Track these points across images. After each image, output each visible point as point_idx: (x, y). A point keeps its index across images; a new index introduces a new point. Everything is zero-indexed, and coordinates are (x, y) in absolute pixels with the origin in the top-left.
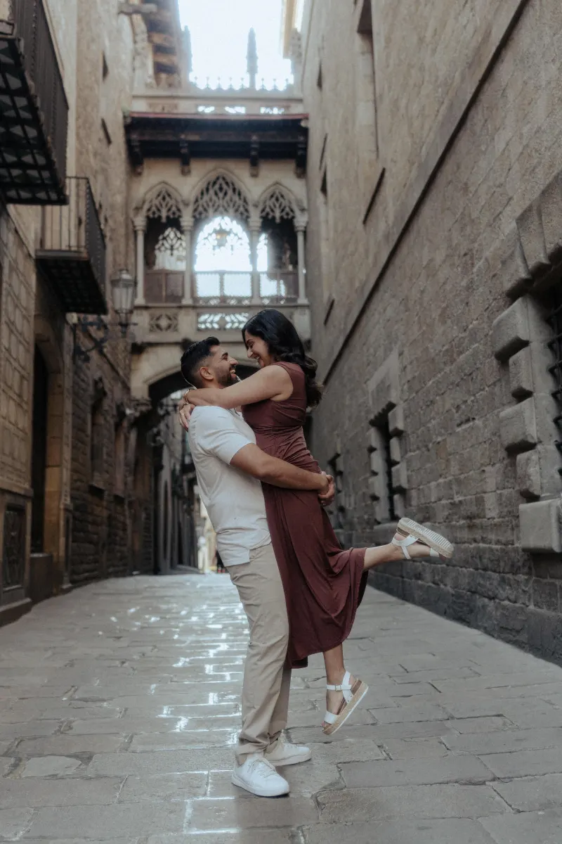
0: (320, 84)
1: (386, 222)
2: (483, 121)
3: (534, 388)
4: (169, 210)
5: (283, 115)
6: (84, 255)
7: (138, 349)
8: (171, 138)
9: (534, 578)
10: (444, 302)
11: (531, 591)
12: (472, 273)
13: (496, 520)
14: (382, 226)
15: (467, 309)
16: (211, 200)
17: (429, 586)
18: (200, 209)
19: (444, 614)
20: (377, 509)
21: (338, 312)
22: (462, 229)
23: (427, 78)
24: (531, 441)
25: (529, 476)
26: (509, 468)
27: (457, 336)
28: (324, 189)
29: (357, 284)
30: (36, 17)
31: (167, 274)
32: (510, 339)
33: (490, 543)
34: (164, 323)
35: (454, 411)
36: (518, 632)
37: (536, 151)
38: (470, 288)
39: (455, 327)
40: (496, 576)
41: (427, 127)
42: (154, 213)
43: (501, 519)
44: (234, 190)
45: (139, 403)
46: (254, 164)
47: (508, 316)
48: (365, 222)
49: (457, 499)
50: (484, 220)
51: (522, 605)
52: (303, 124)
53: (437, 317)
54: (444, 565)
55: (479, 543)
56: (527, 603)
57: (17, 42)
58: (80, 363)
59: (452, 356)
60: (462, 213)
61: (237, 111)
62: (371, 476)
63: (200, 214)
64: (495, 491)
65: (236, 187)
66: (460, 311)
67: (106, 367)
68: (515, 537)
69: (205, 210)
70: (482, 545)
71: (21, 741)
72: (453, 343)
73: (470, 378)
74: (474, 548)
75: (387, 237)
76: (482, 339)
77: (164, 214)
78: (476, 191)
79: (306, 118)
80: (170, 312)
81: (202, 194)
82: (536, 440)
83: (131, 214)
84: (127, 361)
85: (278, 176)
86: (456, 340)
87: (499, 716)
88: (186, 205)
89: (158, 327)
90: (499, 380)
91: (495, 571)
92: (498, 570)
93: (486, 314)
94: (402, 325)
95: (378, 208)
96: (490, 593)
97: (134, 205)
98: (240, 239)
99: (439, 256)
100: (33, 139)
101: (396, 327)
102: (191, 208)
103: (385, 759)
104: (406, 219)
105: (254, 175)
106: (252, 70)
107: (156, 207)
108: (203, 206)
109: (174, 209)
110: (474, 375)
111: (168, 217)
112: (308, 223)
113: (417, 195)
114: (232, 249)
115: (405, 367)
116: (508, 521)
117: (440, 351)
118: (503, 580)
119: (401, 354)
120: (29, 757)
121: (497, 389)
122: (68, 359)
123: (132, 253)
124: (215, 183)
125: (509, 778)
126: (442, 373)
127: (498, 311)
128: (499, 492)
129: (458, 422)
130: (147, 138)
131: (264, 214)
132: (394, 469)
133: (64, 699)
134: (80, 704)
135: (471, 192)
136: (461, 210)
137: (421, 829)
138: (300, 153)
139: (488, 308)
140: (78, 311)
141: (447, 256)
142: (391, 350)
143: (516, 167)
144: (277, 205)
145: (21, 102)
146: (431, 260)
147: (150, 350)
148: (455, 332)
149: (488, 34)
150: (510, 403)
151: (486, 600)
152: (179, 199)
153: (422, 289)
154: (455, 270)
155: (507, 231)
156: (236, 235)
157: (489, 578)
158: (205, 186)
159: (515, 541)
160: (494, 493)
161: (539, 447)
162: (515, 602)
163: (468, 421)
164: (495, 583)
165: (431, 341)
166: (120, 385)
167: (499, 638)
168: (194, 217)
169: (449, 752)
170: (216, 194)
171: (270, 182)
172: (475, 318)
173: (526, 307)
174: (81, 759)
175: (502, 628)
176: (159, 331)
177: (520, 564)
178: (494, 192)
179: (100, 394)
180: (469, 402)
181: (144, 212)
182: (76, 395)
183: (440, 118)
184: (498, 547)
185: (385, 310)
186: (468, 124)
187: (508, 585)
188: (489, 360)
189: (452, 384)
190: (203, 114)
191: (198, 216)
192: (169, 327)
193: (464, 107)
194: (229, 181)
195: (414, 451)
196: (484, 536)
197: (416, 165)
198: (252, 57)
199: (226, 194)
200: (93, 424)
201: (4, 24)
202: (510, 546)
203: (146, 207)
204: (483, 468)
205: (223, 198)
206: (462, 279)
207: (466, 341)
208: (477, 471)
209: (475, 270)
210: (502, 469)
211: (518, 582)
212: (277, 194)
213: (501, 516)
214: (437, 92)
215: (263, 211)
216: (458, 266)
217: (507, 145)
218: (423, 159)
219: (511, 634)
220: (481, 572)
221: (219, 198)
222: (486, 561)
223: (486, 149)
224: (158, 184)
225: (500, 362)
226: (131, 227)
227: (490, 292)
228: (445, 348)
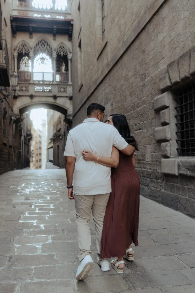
0: (79, 9)
1: (107, 60)
2: (153, 29)
3: (170, 122)
5: (64, 19)
6: (5, 67)
7: (15, 97)
8: (26, 25)
9: (165, 182)
10: (132, 89)
11: (163, 186)
12: (145, 81)
13: (150, 162)
14: (105, 61)
15: (142, 93)
16: (40, 47)
18: (36, 50)
21: (84, 89)
22: (141, 65)
23: (128, 11)
24: (168, 139)
25: (167, 151)
26: (157, 147)
27: (136, 102)
28: (80, 46)
29: (93, 80)
31: (24, 72)
32: (161, 105)
33: (147, 169)
34: (24, 89)
35: (134, 126)
36: (157, 197)
37: (177, 42)
38: (144, 86)
39: (136, 98)
41: (127, 29)
42: (20, 51)
43: (152, 162)
44: (47, 44)
45: (16, 115)
46: (54, 36)
47: (161, 98)
48: (98, 59)
50: (151, 64)
51: (159, 190)
52: (71, 23)
53: (128, 95)
55: (142, 168)
56: (161, 189)
59: (134, 108)
60: (141, 60)
61: (48, 17)
63: (36, 52)
64: (150, 153)
66: (139, 93)
67: (7, 103)
68: (158, 169)
69: (38, 51)
70: (143, 169)
72: (135, 104)
73: (142, 116)
74: (140, 170)
75: (108, 65)
76: (148, 104)
78: (148, 53)
79: (73, 20)
80: (26, 85)
81: (37, 45)
82: (170, 139)
83: (13, 51)
84: (12, 101)
85: (62, 40)
86: (136, 103)
87: (165, 229)
88: (31, 49)
89: (22, 90)
90: (155, 118)
91: (148, 178)
92: (150, 178)
93: (150, 96)
94: (113, 95)
95: (104, 55)
96: (146, 184)
97: (13, 48)
98: (48, 61)
99: (130, 74)
101: (110, 96)
102: (33, 50)
104: (116, 60)
105: (54, 40)
106: (54, 2)
108: (37, 49)
109: (27, 50)
110: (144, 115)
111: (25, 53)
112: (72, 57)
113: (122, 52)
114: (46, 64)
115: (113, 110)
116: (155, 163)
117: (129, 106)
118: (152, 181)
119: (112, 105)
121: (153, 121)
123: (13, 65)
124: (41, 42)
126: (130, 113)
127: (155, 95)
128: (152, 153)
129: (136, 129)
130: (18, 25)
131: (57, 53)
135: (146, 53)
136: (141, 59)
138: (70, 33)
139: (151, 94)
141: (134, 74)
142: (107, 103)
143: (167, 47)
144: (62, 50)
146: (127, 75)
147: (19, 97)
148: (136, 100)
150: (159, 126)
151: (144, 186)
152: (29, 46)
153: (122, 84)
154: (137, 79)
155: (162, 68)
156: (47, 60)
157: (146, 180)
158: (38, 42)
159: (158, 170)
160: (149, 154)
161: (170, 141)
162: (156, 188)
163: (140, 129)
165: (125, 102)
166: (10, 109)
167: (148, 198)
168: (34, 53)
170: (41, 45)
171: (60, 42)
172: (145, 96)
173: (169, 95)
175: (150, 195)
177: (160, 177)
178: (157, 54)
179: (5, 113)
180: (141, 123)
181: (17, 51)
183: (133, 26)
184: (150, 171)
185: (105, 90)
186: (146, 29)
187: (154, 183)
188: (150, 111)
189: (133, 117)
190: (37, 17)
191: (35, 53)
192: (26, 90)
193: (145, 24)
194: (45, 41)
196: (145, 166)
197: (122, 41)
199: (45, 46)
200: (4, 123)
202: (155, 171)
203: (18, 49)
204: (145, 145)
206: (140, 83)
207: (141, 103)
208: (143, 146)
209: (146, 80)
210: (154, 147)
211: (158, 182)
212: (62, 47)
213: (152, 161)
214: (133, 17)
215: (57, 52)
216: (139, 78)
217: (164, 38)
218: (125, 40)
219: (154, 198)
220: (143, 177)
221: (42, 47)
222: (145, 174)
223: (154, 39)
224: (22, 41)
225: (156, 112)
226: (13, 56)
227: (153, 88)
228: (131, 105)
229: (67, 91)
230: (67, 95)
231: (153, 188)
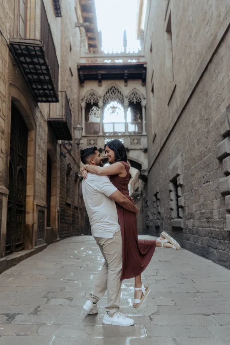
0: (151, 50)
1: (177, 105)
2: (214, 69)
4: (94, 100)
5: (137, 62)
6: (64, 120)
8: (95, 73)
10: (198, 137)
12: (209, 127)
13: (217, 220)
14: (175, 107)
15: (207, 140)
16: (109, 95)
17: (192, 243)
18: (106, 99)
19: (198, 254)
20: (173, 213)
21: (158, 139)
22: (205, 110)
23: (192, 51)
25: (229, 204)
26: (223, 201)
28: (153, 91)
29: (165, 128)
30: (48, 37)
31: (93, 124)
32: (223, 153)
33: (215, 228)
34: (92, 142)
35: (202, 178)
36: (225, 262)
38: (208, 132)
39: (203, 147)
40: (217, 240)
41: (192, 70)
42: (88, 101)
43: (219, 220)
44: (118, 92)
46: (126, 81)
47: (223, 144)
48: (168, 104)
49: (203, 211)
50: (214, 107)
51: (227, 252)
52: (145, 66)
53: (196, 143)
54: (198, 236)
55: (211, 228)
56: (229, 251)
57: (43, 48)
58: (62, 158)
59: (202, 157)
60: (206, 104)
61: (119, 62)
62: (170, 201)
63: (106, 101)
64: (217, 209)
65: (119, 90)
66: (204, 141)
67: (72, 159)
69: (108, 99)
70: (212, 229)
71: (49, 293)
73: (208, 166)
74: (209, 230)
75: (177, 111)
76: (213, 152)
77: (92, 101)
78: (211, 96)
79: (146, 63)
80: (95, 138)
81: (106, 93)
83: (80, 101)
85: (135, 86)
86: (203, 152)
87: (216, 292)
88: (100, 98)
89: (90, 144)
90: (219, 168)
91: (217, 239)
92: (218, 238)
93: (214, 142)
94: (183, 145)
95: (173, 100)
96: (215, 247)
97: (81, 98)
98: (120, 110)
99: (197, 120)
100: (48, 80)
101: (180, 146)
102: (102, 99)
103: (174, 305)
104: (184, 104)
105: (126, 86)
106: (125, 45)
107: (89, 99)
108: (107, 98)
109: (96, 99)
110: (210, 165)
111: (94, 103)
112: (146, 104)
113: (188, 96)
115: (183, 161)
116: (222, 221)
117: (197, 155)
118: (220, 242)
119: (182, 155)
120: (52, 298)
121: (218, 171)
122: (58, 157)
123: (80, 116)
124: (111, 89)
125: (219, 314)
126: (198, 164)
127: (219, 141)
128: (218, 209)
129: (204, 182)
130: (86, 73)
131: (130, 100)
132: (179, 199)
133: (62, 279)
134: (67, 281)
136: (205, 102)
137: (187, 329)
138: (144, 77)
139: (215, 140)
140: (62, 139)
141: (200, 119)
142: (178, 154)
143: (226, 87)
144: (135, 97)
145: (44, 67)
146: (194, 121)
148: (203, 149)
149: (216, 37)
150: (223, 177)
151: (213, 249)
152: (98, 96)
153: (190, 131)
154: (203, 125)
155: (223, 112)
156: (119, 108)
157: (215, 241)
158: (107, 90)
159: (224, 228)
160: (217, 210)
162: (224, 251)
163: (207, 182)
164: (217, 243)
165: (194, 151)
166: (76, 166)
167: (218, 263)
168: (103, 102)
169: (197, 304)
170: (112, 93)
171: (132, 88)
172: (210, 143)
173: (229, 141)
174: (69, 300)
175: (219, 260)
177: (226, 236)
178: (218, 97)
179: (70, 169)
180: (208, 175)
181: (85, 101)
182: (61, 170)
183: (197, 67)
184: (218, 230)
185: (176, 139)
186: (208, 70)
187: (222, 244)
188: (215, 160)
189: (201, 168)
190: (106, 63)
191: (105, 102)
192: (94, 143)
193: (207, 63)
194: (116, 87)
195: (187, 192)
196: (213, 225)
197: (188, 84)
198: (125, 41)
199: (115, 93)
200: (67, 180)
201: (38, 41)
202: (223, 230)
203: (86, 99)
204: (212, 200)
205: (114, 95)
206: (205, 129)
207: (207, 152)
208: (210, 201)
209: (210, 125)
210: (220, 201)
211: (225, 243)
212: (135, 93)
213: (219, 218)
214: (196, 57)
215: (129, 99)
216: (204, 123)
217: (223, 79)
218: (191, 82)
219: (223, 262)
220: (212, 239)
221: (112, 95)
222: (213, 235)
223: (215, 80)
224: (89, 91)
225: (219, 161)
226: (80, 107)
227: (216, 134)
228: (199, 154)
229: (142, 143)
230: (141, 147)
231: (221, 251)
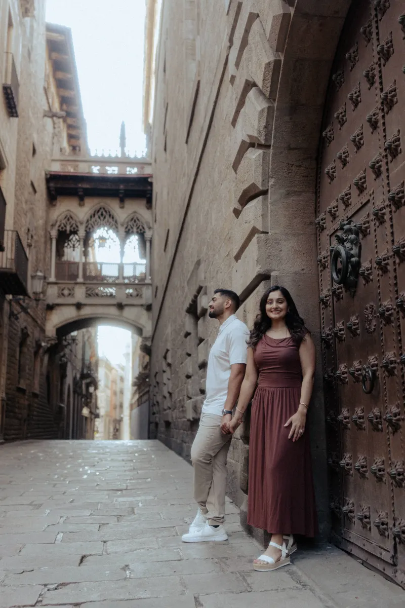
4: (71, 226)
5: (139, 174)
7: (50, 308)
8: (73, 186)
14: (168, 258)
16: (96, 221)
18: (90, 226)
29: (163, 282)
31: (70, 264)
34: (66, 292)
42: (62, 228)
44: (110, 215)
45: (50, 339)
46: (122, 201)
48: (165, 251)
52: (149, 180)
58: (13, 320)
61: (113, 171)
63: (90, 229)
65: (111, 213)
67: (30, 320)
69: (93, 227)
77: (68, 228)
79: (151, 176)
80: (70, 286)
81: (91, 217)
83: (49, 229)
84: (44, 315)
85: (136, 207)
88: (81, 223)
89: (63, 294)
97: (51, 224)
102: (84, 226)
104: (172, 260)
105: (122, 207)
106: (123, 145)
107: (64, 224)
108: (91, 224)
109: (74, 226)
111: (71, 231)
112: (152, 236)
122: (6, 319)
123: (49, 251)
124: (98, 211)
130: (59, 186)
131: (127, 230)
138: (148, 196)
140: (12, 294)
144: (135, 224)
147: (57, 308)
152: (77, 220)
158: (93, 212)
166: (38, 329)
168: (86, 231)
170: (99, 217)
171: (130, 211)
176: (63, 296)
181: (56, 227)
182: (10, 337)
191: (88, 230)
192: (69, 294)
194: (107, 210)
198: (123, 138)
199: (105, 218)
203: (58, 224)
205: (103, 220)
212: (135, 218)
215: (126, 228)
221: (101, 220)
224: (65, 211)
226: (48, 236)
229: (144, 296)
230: (143, 301)
